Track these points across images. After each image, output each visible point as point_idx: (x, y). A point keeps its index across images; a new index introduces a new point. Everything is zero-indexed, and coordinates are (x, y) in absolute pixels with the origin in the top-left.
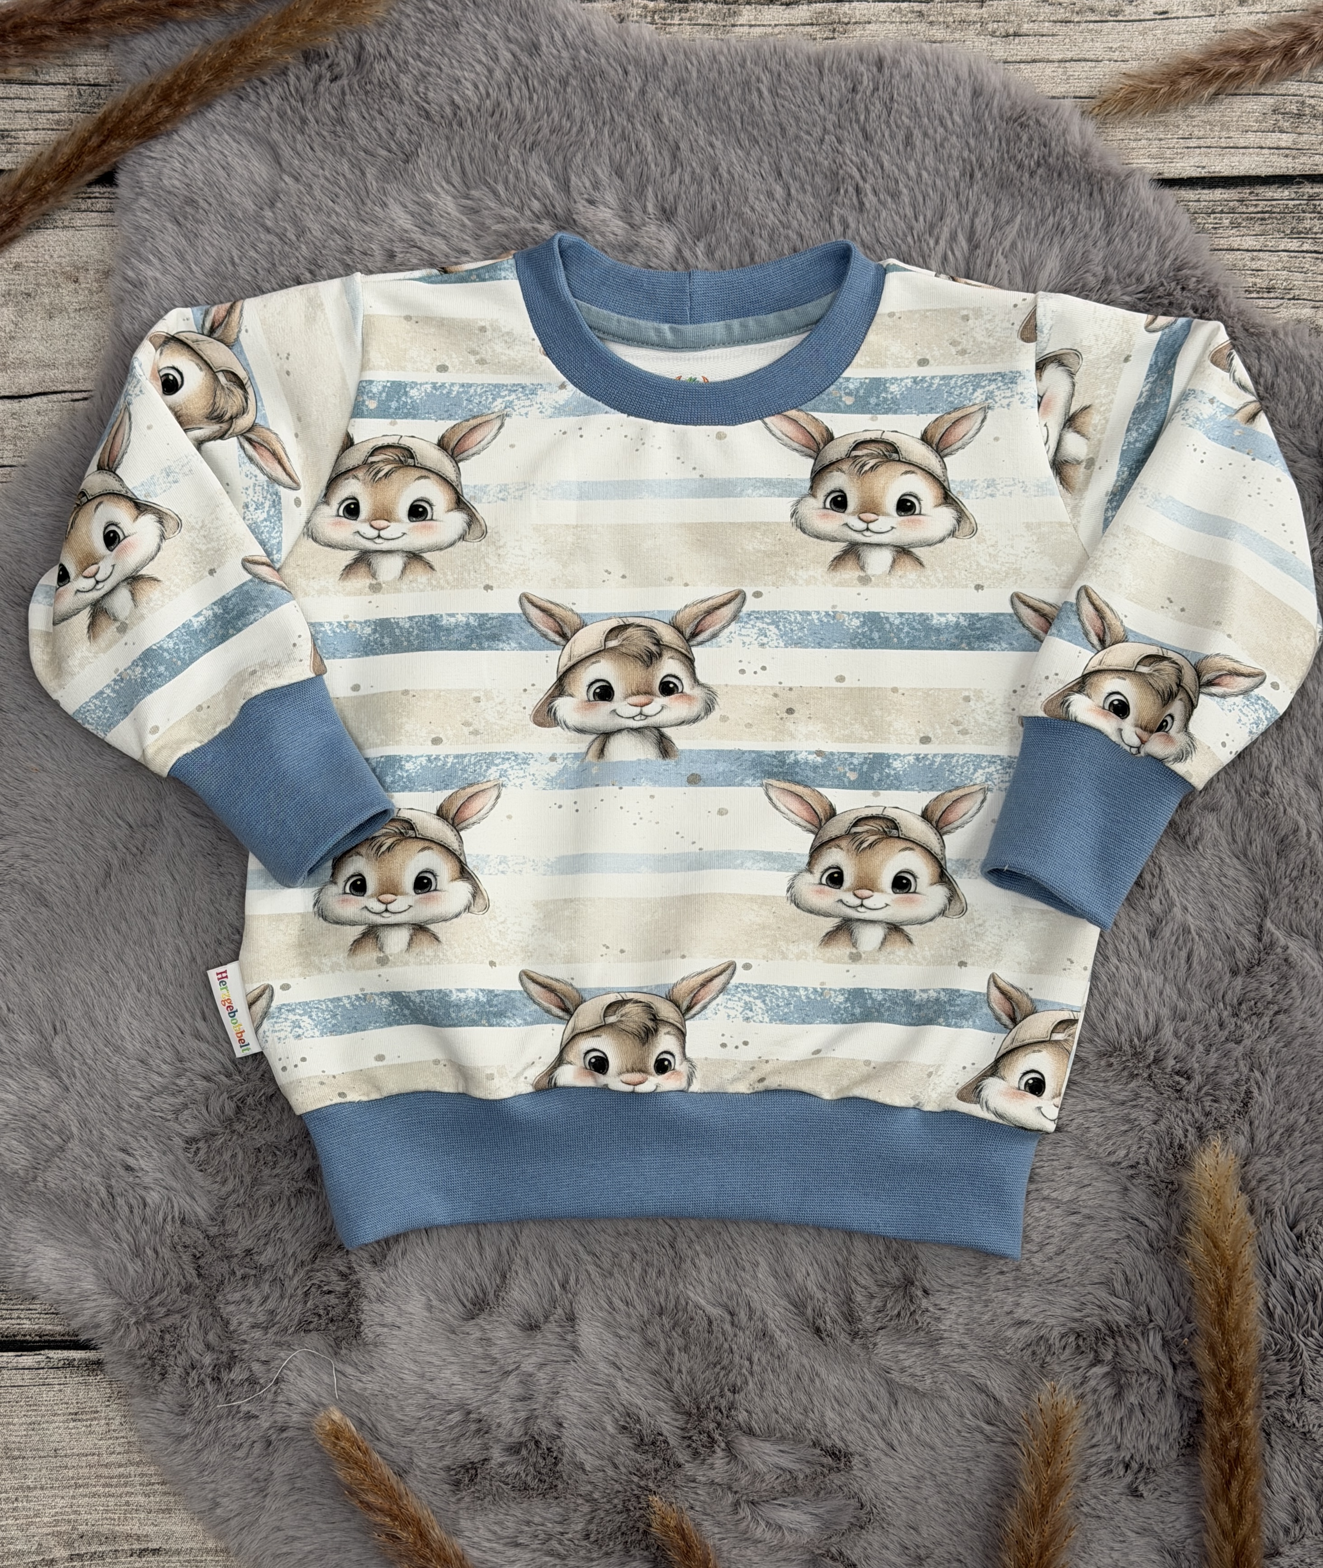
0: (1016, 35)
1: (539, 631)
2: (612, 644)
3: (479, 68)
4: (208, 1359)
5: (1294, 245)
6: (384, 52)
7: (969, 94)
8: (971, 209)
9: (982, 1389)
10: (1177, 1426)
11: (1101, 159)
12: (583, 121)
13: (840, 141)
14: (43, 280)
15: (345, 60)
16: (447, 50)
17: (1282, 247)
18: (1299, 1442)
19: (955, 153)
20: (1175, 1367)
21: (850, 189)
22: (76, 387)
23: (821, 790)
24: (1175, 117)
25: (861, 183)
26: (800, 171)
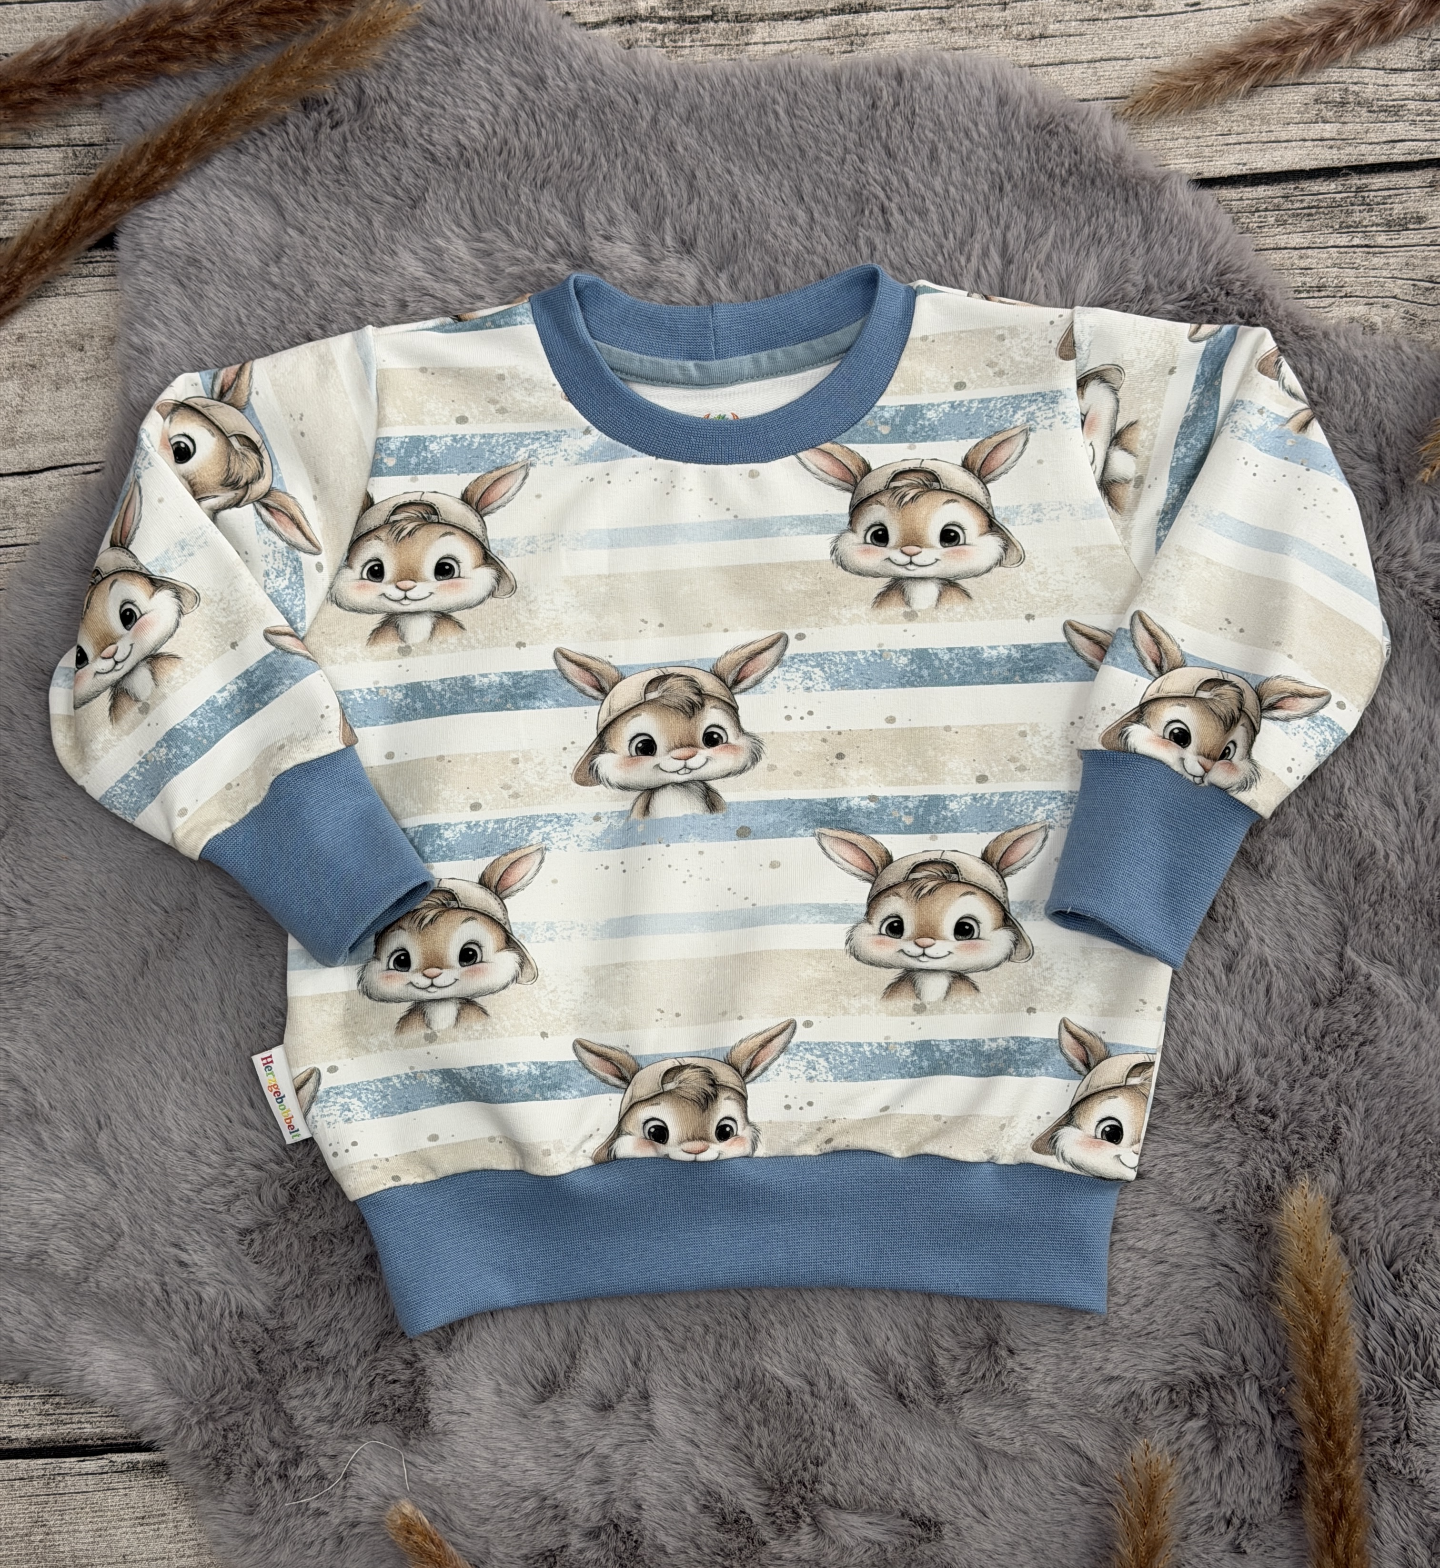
0: (1042, 36)
1: (576, 686)
2: (652, 695)
3: (483, 105)
4: (274, 1457)
5: (1344, 240)
6: (384, 94)
7: (994, 102)
8: (1002, 222)
9: (1075, 1450)
10: (1278, 1479)
11: (1135, 162)
12: (594, 155)
13: (862, 161)
14: (48, 350)
15: (345, 105)
16: (450, 89)
17: (1331, 243)
18: (1407, 1490)
19: (982, 166)
20: (1273, 1418)
21: (876, 210)
22: (87, 459)
23: (876, 837)
24: (1212, 113)
25: (886, 203)
26: (822, 193)
